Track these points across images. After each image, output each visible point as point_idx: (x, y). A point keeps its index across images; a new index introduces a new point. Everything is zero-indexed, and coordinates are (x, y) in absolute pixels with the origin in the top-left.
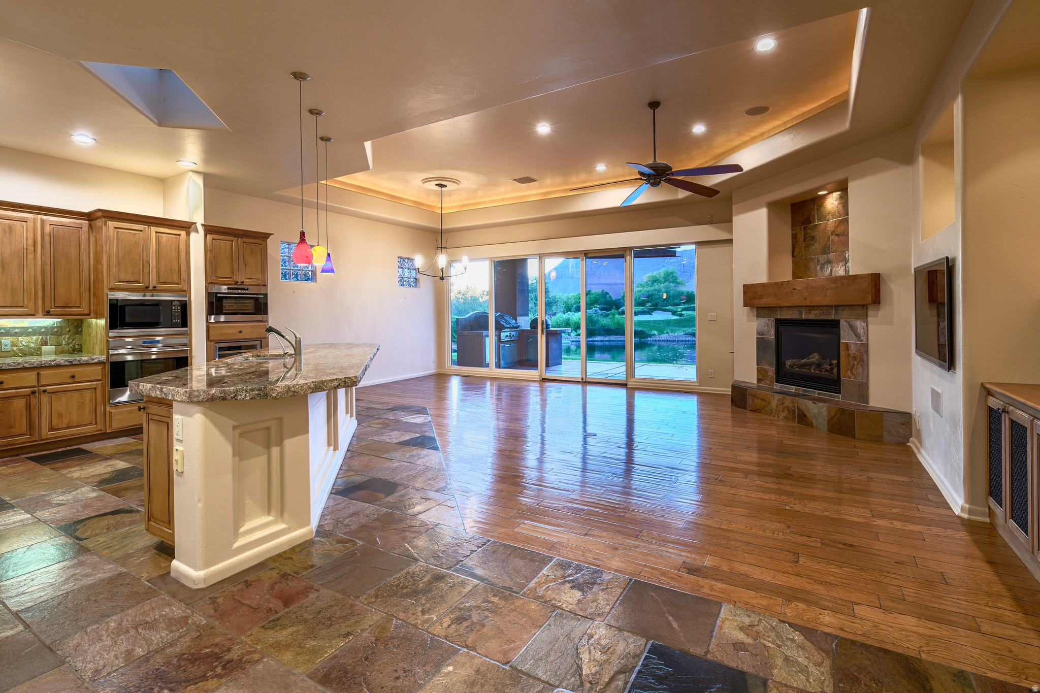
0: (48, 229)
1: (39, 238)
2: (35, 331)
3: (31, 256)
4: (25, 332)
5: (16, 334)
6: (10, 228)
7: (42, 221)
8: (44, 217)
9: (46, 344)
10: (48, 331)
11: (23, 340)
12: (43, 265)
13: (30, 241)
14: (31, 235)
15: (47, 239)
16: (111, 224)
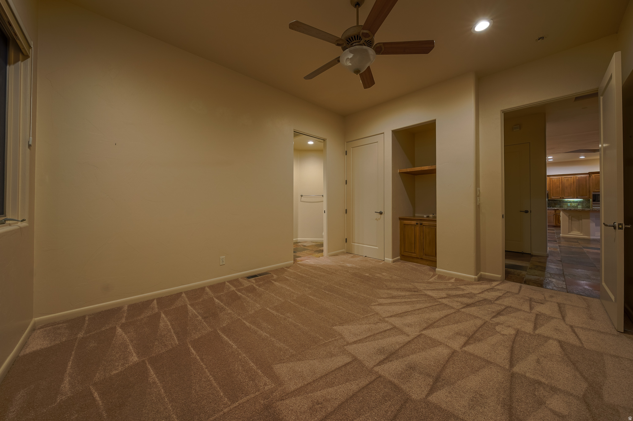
0: (577, 178)
1: (575, 181)
2: (576, 202)
3: (573, 185)
4: (574, 202)
5: (571, 203)
6: (568, 179)
7: (576, 177)
8: (576, 176)
9: (579, 205)
10: (580, 202)
11: (573, 204)
12: (576, 186)
13: (573, 182)
14: (573, 180)
15: (577, 181)
16: (593, 175)
